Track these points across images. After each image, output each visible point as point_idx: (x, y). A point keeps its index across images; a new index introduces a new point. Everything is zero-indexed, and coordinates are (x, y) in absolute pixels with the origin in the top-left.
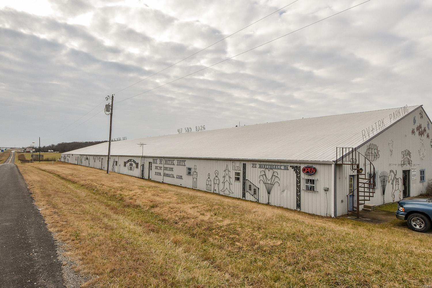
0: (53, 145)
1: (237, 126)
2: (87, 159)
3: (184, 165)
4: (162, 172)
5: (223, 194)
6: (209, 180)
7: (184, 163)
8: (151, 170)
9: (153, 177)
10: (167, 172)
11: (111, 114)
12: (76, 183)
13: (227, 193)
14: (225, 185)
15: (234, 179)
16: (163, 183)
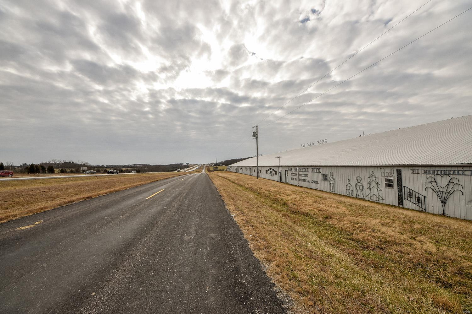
0: (222, 162)
1: (361, 136)
2: (242, 169)
3: (319, 172)
4: (297, 178)
5: (370, 200)
6: (350, 185)
7: (319, 170)
8: (287, 176)
9: (290, 181)
10: (302, 178)
11: (257, 138)
12: (242, 186)
13: (375, 198)
14: (371, 191)
15: (384, 185)
16: (299, 186)
